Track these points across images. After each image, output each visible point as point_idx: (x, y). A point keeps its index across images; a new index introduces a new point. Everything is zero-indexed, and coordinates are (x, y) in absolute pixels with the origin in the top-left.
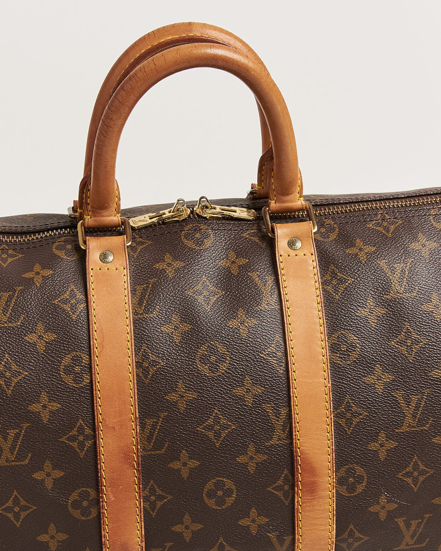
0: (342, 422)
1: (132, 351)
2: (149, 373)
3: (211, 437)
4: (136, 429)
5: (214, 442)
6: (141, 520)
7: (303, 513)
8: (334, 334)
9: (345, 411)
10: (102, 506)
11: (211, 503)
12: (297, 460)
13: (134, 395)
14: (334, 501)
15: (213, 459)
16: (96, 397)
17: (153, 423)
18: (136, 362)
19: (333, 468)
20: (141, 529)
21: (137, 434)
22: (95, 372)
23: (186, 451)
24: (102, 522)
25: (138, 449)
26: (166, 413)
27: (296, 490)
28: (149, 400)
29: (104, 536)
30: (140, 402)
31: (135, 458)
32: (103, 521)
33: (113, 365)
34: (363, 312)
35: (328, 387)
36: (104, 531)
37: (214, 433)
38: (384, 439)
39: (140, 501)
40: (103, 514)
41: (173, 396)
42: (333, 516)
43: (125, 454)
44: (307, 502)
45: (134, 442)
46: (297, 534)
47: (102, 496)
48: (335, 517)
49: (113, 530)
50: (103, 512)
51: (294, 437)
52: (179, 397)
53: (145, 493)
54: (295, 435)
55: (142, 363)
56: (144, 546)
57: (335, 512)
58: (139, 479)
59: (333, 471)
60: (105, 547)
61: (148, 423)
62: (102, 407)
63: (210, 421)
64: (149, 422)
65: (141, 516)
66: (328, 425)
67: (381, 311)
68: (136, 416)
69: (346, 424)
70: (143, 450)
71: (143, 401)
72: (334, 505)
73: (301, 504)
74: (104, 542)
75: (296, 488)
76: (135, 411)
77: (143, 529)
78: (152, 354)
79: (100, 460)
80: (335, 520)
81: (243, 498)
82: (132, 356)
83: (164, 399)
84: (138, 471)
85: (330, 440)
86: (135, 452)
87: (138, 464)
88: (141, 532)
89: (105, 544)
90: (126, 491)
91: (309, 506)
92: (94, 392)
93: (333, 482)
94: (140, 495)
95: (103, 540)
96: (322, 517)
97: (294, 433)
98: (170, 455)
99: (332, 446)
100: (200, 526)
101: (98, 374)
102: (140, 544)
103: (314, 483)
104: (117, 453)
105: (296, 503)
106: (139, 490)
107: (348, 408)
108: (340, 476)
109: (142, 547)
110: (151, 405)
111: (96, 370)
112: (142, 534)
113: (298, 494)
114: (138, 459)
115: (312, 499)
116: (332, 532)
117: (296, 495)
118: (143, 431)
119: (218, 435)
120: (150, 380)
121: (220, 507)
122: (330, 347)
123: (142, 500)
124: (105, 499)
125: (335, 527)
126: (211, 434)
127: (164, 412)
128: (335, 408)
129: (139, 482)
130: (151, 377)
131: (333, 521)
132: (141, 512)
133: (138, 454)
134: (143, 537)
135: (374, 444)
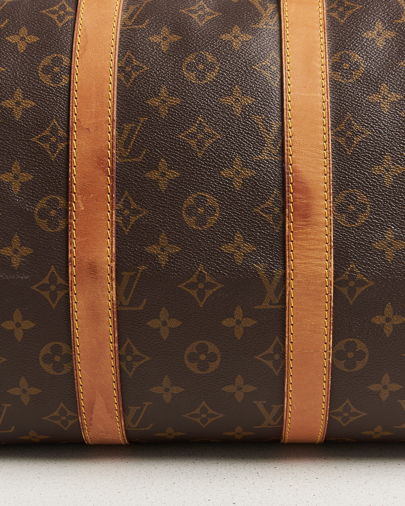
0: (342, 141)
1: (115, 55)
2: (131, 78)
3: (194, 145)
4: (113, 132)
5: (196, 151)
6: (112, 235)
7: (295, 242)
8: (336, 53)
9: (345, 130)
10: (71, 215)
11: (190, 221)
12: (289, 178)
13: (113, 97)
14: (331, 230)
15: (194, 171)
16: (73, 96)
17: (132, 128)
18: (119, 67)
19: (330, 190)
20: (112, 246)
21: (113, 137)
22: (74, 72)
23: (166, 160)
24: (69, 235)
25: (112, 153)
26: (146, 118)
27: (287, 212)
28: (129, 105)
29: (71, 251)
30: (119, 106)
31: (110, 163)
32: (71, 233)
33: (93, 67)
34: (370, 35)
35: (326, 103)
36: (71, 245)
37: (197, 142)
38: (389, 162)
39: (112, 213)
40: (71, 225)
41: (155, 101)
42: (331, 249)
43: (99, 158)
44: (300, 228)
45: (110, 146)
46: (288, 267)
47: (71, 204)
48: (332, 250)
49: (81, 245)
50: (71, 223)
51: (286, 151)
52: (161, 103)
53: (118, 206)
54: (287, 150)
55: (125, 68)
56: (114, 266)
57: (332, 243)
58: (112, 187)
59: (330, 194)
60: (71, 265)
61: (126, 127)
62: (78, 107)
63: (193, 129)
64: (128, 127)
65: (112, 230)
66: (325, 142)
67: (390, 34)
68: (113, 118)
69: (346, 143)
70: (119, 157)
71: (122, 105)
72: (331, 234)
73: (292, 230)
74: (71, 258)
75: (287, 210)
76: (113, 113)
77: (114, 246)
78: (136, 59)
79: (71, 163)
80: (332, 253)
81: (227, 218)
82: (115, 60)
83: (145, 104)
84: (112, 178)
85: (327, 159)
86: (110, 157)
87: (112, 170)
88: (112, 249)
89: (71, 261)
90: (98, 200)
91: (302, 233)
92: (72, 92)
93: (330, 206)
94: (112, 206)
95: (70, 256)
96: (317, 249)
97: (286, 148)
98: (148, 164)
99: (329, 165)
100: (178, 249)
101: (77, 74)
102: (109, 263)
103: (308, 205)
104: (90, 157)
105: (287, 229)
106: (112, 200)
107: (349, 126)
108: (339, 203)
109: (112, 267)
110: (130, 110)
111: (75, 71)
112: (112, 252)
113: (289, 217)
114: (112, 165)
115: (306, 225)
116: (330, 269)
117: (287, 218)
118: (120, 136)
119: (200, 144)
120: (131, 84)
121: (201, 227)
122: (331, 66)
123: (114, 212)
124: (74, 207)
125: (332, 263)
126: (193, 143)
127: (145, 117)
128: (334, 126)
129: (112, 191)
130: (133, 81)
131: (331, 254)
132: (112, 225)
133: (112, 160)
134: (114, 256)
135: (379, 167)
